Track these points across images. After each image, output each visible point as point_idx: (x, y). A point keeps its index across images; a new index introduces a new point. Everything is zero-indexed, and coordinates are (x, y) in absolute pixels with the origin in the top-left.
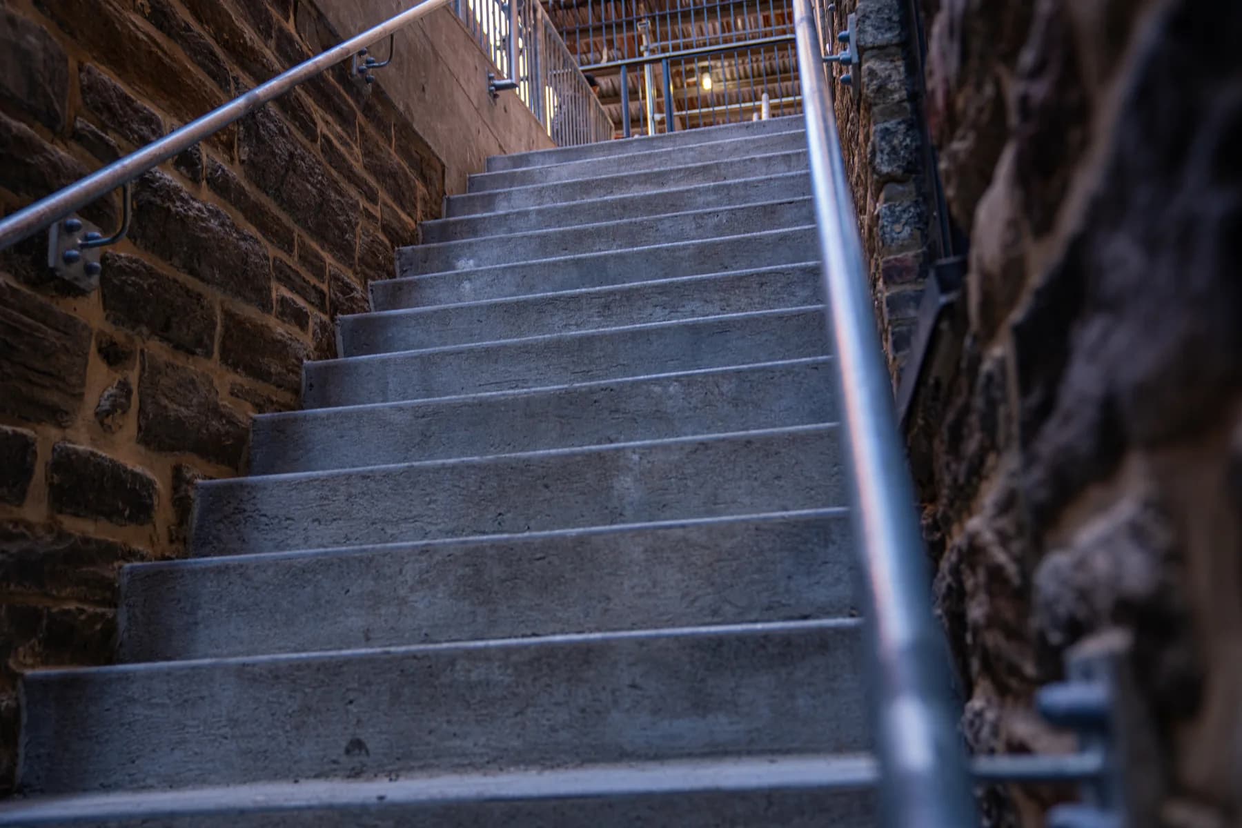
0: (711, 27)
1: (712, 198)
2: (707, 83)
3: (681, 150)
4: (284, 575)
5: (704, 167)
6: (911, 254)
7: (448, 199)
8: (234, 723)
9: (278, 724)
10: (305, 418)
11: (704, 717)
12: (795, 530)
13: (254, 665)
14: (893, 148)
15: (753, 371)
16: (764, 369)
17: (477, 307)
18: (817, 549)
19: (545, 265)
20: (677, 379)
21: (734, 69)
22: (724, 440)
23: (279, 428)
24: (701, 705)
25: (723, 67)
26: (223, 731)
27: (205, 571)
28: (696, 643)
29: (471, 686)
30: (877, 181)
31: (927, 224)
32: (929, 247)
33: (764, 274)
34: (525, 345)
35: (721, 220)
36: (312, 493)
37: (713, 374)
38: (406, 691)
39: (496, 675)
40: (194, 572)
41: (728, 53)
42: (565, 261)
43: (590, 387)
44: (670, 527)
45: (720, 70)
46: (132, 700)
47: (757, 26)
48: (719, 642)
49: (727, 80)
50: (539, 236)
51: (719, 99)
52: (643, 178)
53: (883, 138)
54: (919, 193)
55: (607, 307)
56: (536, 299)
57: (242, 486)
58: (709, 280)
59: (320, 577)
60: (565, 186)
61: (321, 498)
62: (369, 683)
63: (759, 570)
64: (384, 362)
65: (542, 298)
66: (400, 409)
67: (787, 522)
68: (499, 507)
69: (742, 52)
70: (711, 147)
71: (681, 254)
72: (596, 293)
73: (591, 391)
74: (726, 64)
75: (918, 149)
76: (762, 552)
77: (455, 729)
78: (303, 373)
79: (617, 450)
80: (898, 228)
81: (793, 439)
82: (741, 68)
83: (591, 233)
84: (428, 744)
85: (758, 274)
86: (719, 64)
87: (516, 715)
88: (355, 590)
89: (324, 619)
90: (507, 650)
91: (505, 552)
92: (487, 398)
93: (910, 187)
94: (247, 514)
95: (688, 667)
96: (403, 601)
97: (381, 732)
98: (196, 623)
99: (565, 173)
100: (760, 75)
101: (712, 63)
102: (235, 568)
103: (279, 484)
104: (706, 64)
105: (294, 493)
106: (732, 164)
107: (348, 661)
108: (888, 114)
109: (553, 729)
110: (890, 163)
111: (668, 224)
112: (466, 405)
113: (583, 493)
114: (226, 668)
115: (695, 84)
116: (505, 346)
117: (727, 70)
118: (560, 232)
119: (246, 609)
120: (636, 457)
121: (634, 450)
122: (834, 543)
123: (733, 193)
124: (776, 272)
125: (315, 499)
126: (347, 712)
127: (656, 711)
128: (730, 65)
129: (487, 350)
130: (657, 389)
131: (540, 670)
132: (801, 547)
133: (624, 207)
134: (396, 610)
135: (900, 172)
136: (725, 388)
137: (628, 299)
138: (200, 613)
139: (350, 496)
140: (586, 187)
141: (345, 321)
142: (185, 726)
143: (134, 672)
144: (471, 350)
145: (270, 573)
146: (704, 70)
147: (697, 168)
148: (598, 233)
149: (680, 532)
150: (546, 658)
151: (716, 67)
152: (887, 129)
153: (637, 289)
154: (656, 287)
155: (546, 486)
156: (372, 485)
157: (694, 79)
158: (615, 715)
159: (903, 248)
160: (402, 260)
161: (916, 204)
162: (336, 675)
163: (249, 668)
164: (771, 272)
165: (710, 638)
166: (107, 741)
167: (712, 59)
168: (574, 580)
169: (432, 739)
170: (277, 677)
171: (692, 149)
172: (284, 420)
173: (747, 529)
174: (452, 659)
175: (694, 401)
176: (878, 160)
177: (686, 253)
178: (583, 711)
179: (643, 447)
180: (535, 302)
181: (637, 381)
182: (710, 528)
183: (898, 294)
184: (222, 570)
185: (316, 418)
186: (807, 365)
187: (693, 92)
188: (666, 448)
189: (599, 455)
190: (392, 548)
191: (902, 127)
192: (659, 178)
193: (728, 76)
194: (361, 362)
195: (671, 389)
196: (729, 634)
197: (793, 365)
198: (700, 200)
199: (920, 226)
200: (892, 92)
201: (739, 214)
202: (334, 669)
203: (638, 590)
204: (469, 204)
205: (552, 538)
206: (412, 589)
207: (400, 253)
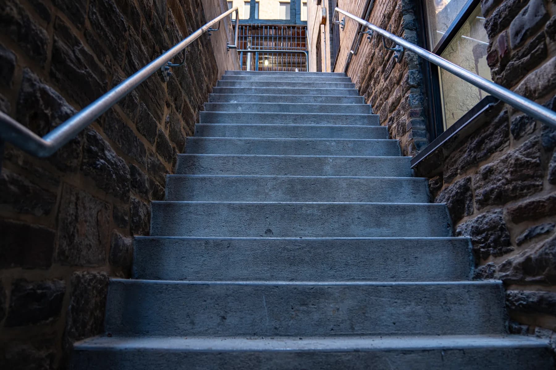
0: (272, 44)
1: (315, 93)
2: (266, 63)
3: (298, 77)
4: (225, 183)
5: (309, 83)
6: (418, 109)
7: (218, 81)
8: (227, 222)
9: (242, 223)
10: (206, 139)
11: (379, 228)
12: (392, 182)
13: (234, 204)
14: (414, 78)
15: (359, 141)
16: (362, 141)
17: (250, 114)
18: (398, 188)
19: (268, 104)
20: (334, 141)
21: (276, 60)
22: (359, 158)
23: (196, 142)
24: (378, 225)
25: (272, 58)
26: (223, 224)
27: (197, 179)
28: (378, 207)
29: (308, 215)
30: (408, 87)
31: (423, 101)
32: (424, 108)
33: (348, 115)
34: (275, 127)
35: (322, 100)
36: (220, 161)
37: (346, 141)
38: (286, 215)
39: (316, 212)
40: (193, 179)
41: (275, 54)
42: (275, 104)
43: (306, 140)
44: (355, 178)
45: (271, 59)
46: (190, 212)
47: (288, 46)
48: (384, 207)
49: (273, 63)
50: (260, 96)
51: (269, 69)
52: (288, 84)
53: (411, 74)
54: (421, 92)
55: (295, 119)
56: (271, 114)
57: (194, 157)
58: (330, 115)
59: (238, 184)
60: (260, 82)
61: (223, 163)
62: (273, 212)
63: (381, 193)
64: (225, 127)
65: (273, 114)
66: (240, 140)
67: (390, 180)
68: (285, 172)
69: (280, 54)
70: (308, 78)
71: (314, 107)
72: (292, 114)
73: (306, 141)
74: (274, 57)
75: (421, 79)
76: (382, 188)
77: (302, 228)
78: (195, 127)
79: (325, 157)
80: (414, 101)
81: (380, 160)
82: (279, 60)
83: (278, 98)
84: (293, 232)
85: (346, 115)
86: (271, 57)
87: (322, 225)
88: (250, 189)
89: (239, 197)
90: (319, 205)
91: (302, 181)
92: (271, 140)
93: (418, 90)
94: (196, 166)
95: (375, 213)
96: (267, 194)
97: (277, 227)
98: (193, 196)
99: (257, 79)
100: (285, 64)
101: (269, 56)
102: (208, 179)
103: (209, 157)
104: (267, 56)
105: (213, 161)
106: (318, 83)
107: (266, 205)
108: (413, 67)
109: (333, 229)
110: (413, 82)
111: (305, 98)
112: (264, 141)
113: (313, 170)
114: (224, 204)
115: (261, 63)
116: (268, 126)
117: (274, 60)
118: (268, 96)
119: (211, 192)
120: (331, 160)
121: (330, 158)
122: (403, 187)
123: (322, 92)
124: (352, 116)
125: (221, 164)
126: (266, 220)
127: (365, 226)
128: (275, 58)
129: (261, 127)
130: (328, 143)
131: (329, 212)
132: (394, 188)
133: (285, 91)
134: (264, 197)
135: (416, 85)
136: (349, 145)
137: (303, 118)
138: (195, 193)
139: (234, 163)
140: (268, 84)
141: (202, 113)
142: (209, 222)
143: (191, 203)
144: (256, 126)
145: (220, 181)
146: (266, 58)
147: (306, 83)
148: (281, 98)
149: (358, 180)
150: (331, 209)
151: (270, 58)
152: (412, 72)
153: (306, 115)
154: (313, 115)
155: (302, 167)
156: (242, 161)
157: (262, 61)
158: (353, 226)
159: (416, 107)
160: (211, 98)
161: (420, 95)
162: (262, 209)
163: (232, 205)
164: (350, 116)
165: (381, 206)
166: (182, 225)
167: (269, 55)
168: (324, 191)
169: (294, 230)
170: (242, 208)
171: (301, 77)
172: (198, 140)
173: (378, 181)
174: (301, 207)
175: (340, 148)
176: (409, 80)
177: (316, 107)
178: (343, 224)
179: (333, 157)
180: (271, 115)
181: (321, 140)
182: (367, 180)
183: (414, 120)
184: (203, 179)
185: (210, 140)
186: (375, 141)
187: (261, 66)
188: (341, 158)
189: (320, 159)
190: (263, 177)
191: (417, 72)
192: (294, 84)
193: (274, 62)
194: (216, 125)
195: (332, 143)
196: (387, 205)
197: (371, 141)
198: (312, 92)
199: (421, 101)
200: (414, 61)
201: (329, 98)
202: (261, 207)
203: (344, 196)
204: (226, 83)
205: (317, 178)
206: (270, 191)
207: (210, 96)
